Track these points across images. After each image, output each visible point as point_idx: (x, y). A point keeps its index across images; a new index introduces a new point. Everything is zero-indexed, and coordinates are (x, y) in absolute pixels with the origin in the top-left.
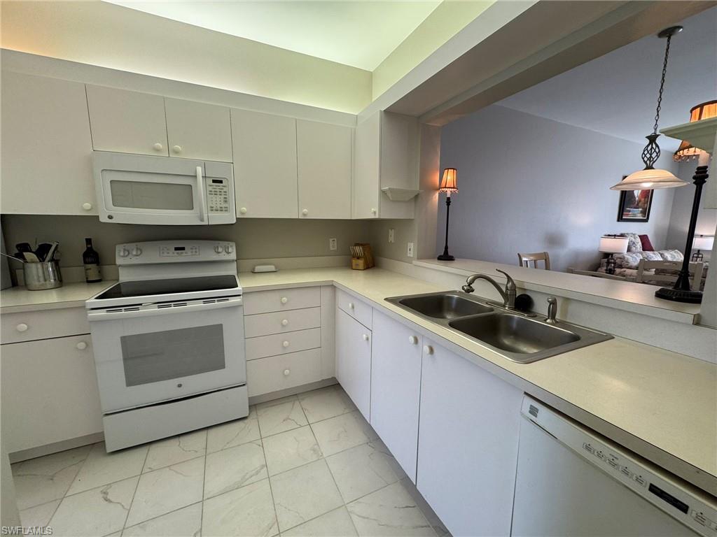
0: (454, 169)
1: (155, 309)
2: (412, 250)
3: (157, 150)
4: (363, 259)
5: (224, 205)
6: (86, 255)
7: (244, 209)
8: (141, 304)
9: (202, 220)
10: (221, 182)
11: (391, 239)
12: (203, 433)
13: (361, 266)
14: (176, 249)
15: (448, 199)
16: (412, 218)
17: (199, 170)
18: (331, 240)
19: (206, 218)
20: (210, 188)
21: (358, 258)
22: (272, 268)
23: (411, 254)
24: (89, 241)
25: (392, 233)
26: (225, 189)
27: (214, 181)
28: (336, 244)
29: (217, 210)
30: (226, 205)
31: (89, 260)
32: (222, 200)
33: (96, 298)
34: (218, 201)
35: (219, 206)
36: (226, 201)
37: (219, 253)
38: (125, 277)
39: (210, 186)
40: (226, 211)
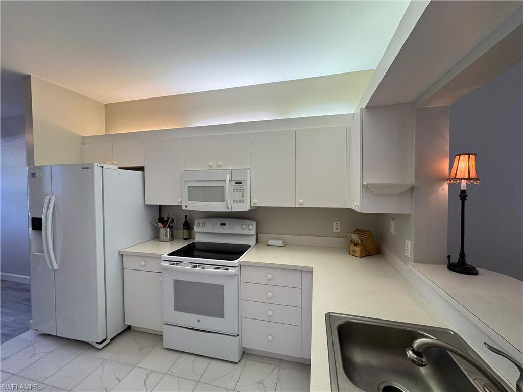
0: (469, 155)
1: (188, 268)
2: (409, 248)
3: (211, 167)
4: (360, 246)
5: (241, 198)
6: (184, 224)
7: (255, 200)
8: (183, 262)
9: (228, 209)
10: (240, 183)
11: (392, 230)
12: (208, 361)
13: (358, 253)
14: (222, 224)
15: (463, 192)
16: (408, 213)
17: (228, 176)
18: (335, 223)
19: (230, 207)
20: (234, 188)
21: (356, 245)
22: (280, 243)
23: (409, 252)
24: (186, 217)
25: (392, 223)
26: (243, 187)
27: (237, 183)
28: (339, 227)
29: (237, 202)
30: (243, 198)
31: (185, 227)
32: (241, 194)
33: (168, 255)
34: (238, 196)
35: (239, 199)
36: (243, 196)
37: (244, 229)
38: (198, 239)
39: (235, 186)
40: (243, 202)
